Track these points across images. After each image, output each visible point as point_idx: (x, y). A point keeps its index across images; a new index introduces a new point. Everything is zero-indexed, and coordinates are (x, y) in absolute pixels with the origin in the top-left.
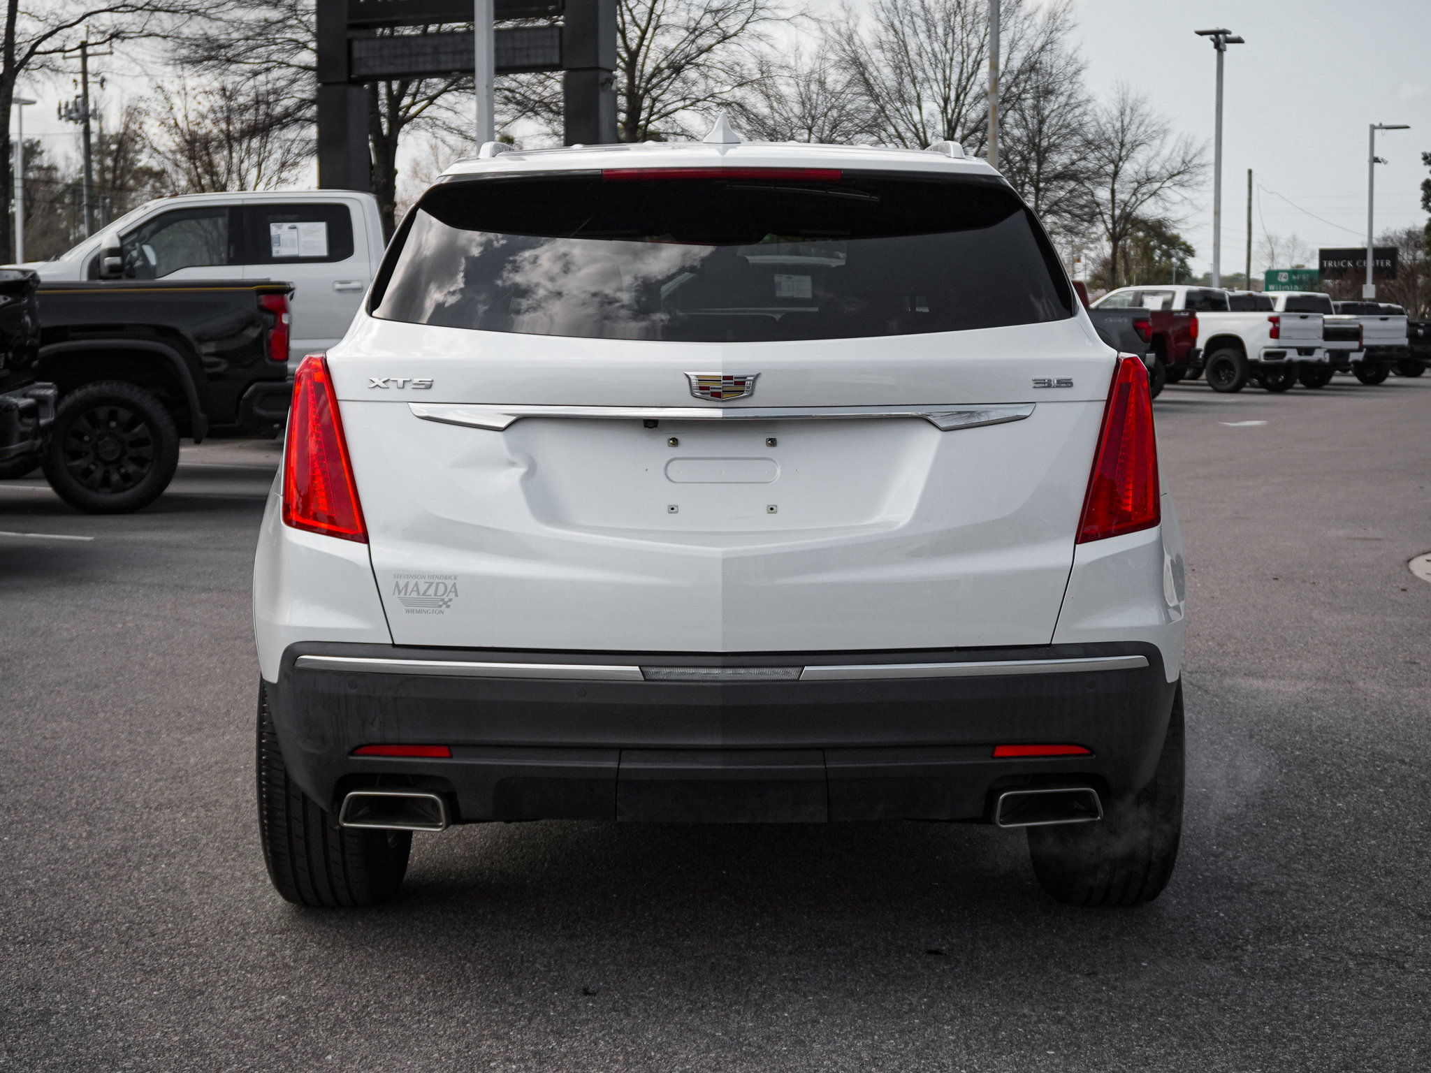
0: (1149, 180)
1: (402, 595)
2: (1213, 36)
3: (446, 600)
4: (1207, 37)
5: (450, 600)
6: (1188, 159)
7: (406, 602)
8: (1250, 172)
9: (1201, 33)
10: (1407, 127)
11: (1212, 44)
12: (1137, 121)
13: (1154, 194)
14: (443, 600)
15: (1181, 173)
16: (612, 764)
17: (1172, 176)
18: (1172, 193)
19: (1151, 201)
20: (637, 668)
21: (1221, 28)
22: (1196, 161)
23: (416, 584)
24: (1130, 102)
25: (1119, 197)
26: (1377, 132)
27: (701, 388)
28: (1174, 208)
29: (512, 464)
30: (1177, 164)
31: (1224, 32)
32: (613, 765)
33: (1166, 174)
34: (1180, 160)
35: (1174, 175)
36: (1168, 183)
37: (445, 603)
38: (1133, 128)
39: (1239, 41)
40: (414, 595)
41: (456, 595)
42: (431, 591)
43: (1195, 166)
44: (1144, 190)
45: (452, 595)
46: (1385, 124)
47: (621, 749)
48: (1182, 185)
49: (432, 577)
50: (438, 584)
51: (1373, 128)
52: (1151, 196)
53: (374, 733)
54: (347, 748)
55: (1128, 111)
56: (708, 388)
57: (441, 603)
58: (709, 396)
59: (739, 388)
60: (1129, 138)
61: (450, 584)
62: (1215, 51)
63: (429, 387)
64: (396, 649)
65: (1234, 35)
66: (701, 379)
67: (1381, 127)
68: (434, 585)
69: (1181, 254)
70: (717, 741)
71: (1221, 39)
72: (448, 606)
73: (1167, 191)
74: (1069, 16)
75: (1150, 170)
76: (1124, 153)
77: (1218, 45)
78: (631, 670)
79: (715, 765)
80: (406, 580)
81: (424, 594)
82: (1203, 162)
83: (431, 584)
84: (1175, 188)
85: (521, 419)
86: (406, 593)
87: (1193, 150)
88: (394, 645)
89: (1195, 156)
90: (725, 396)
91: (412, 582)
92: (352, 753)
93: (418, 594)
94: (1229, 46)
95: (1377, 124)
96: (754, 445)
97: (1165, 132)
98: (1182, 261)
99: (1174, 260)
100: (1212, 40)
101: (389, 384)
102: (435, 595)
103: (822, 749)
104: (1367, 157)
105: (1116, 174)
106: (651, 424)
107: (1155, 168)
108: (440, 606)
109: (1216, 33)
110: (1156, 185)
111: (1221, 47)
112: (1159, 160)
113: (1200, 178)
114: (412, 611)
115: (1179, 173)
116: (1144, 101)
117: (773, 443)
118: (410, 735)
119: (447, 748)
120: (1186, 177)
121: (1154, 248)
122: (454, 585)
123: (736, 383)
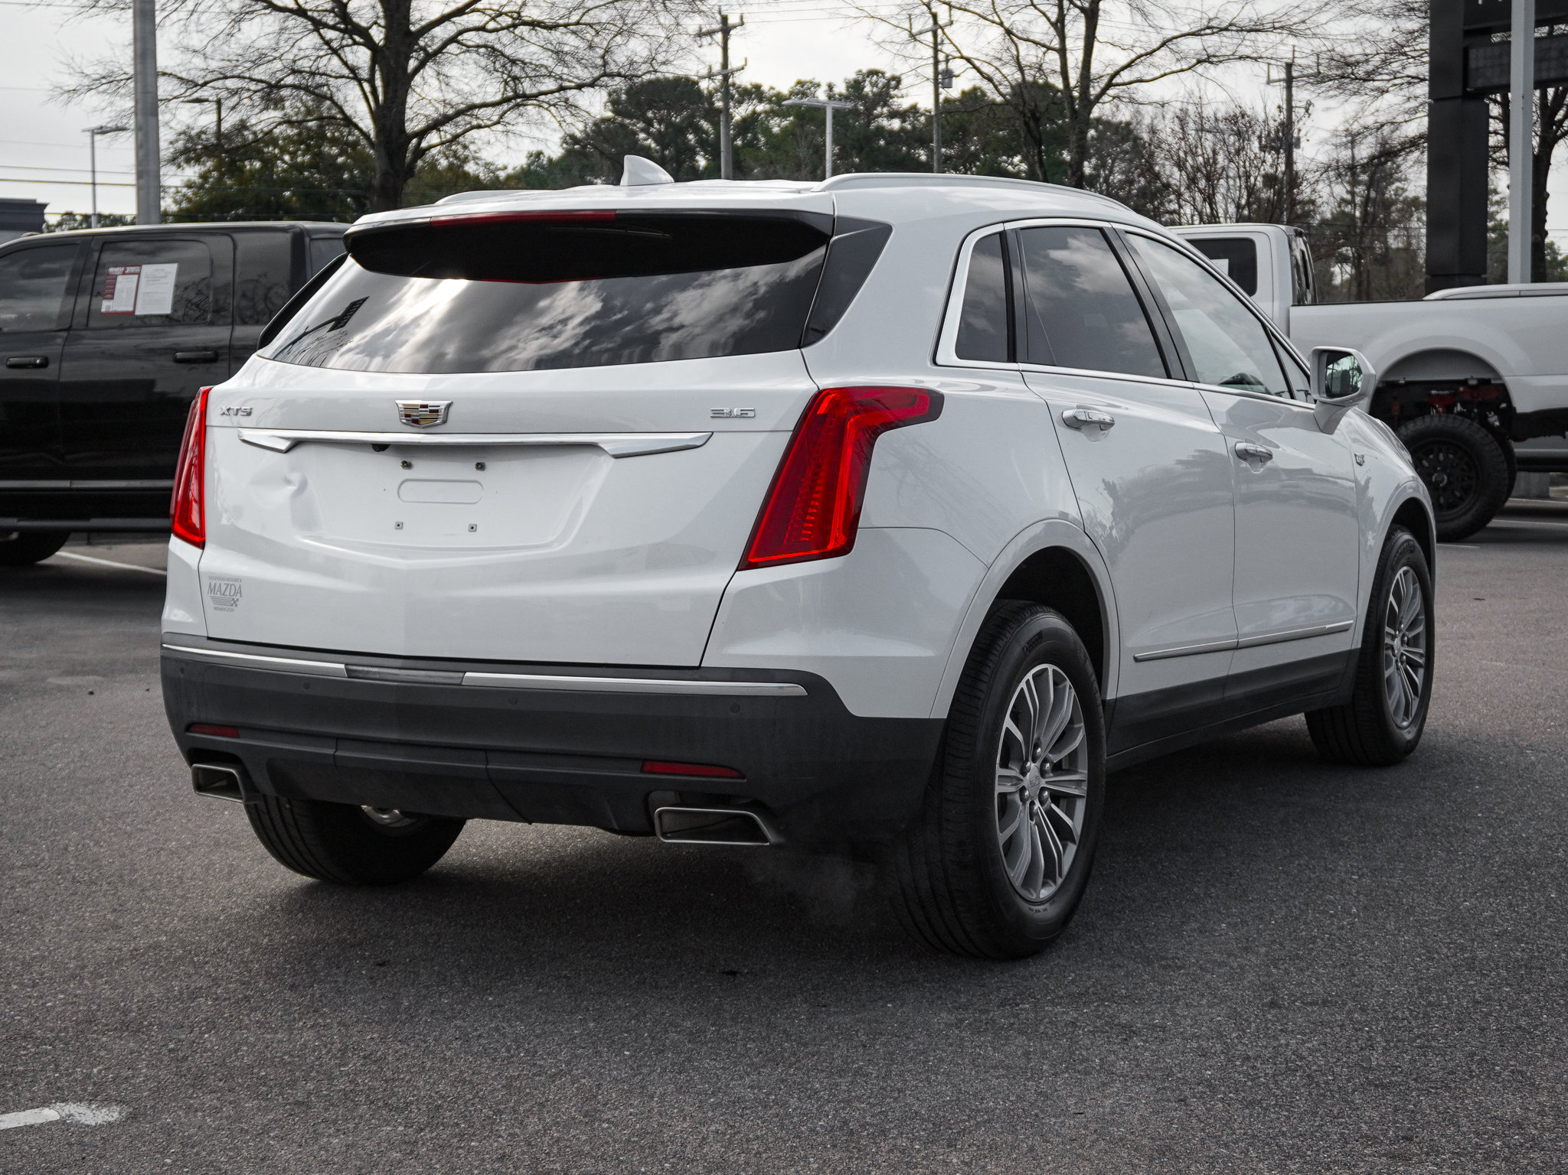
1: (212, 594)
3: (236, 599)
5: (239, 599)
7: (214, 599)
14: (234, 599)
20: (342, 666)
23: (222, 585)
27: (406, 415)
29: (289, 482)
32: (330, 751)
37: (235, 602)
40: (219, 594)
41: (242, 596)
42: (229, 591)
45: (240, 596)
47: (339, 738)
49: (229, 579)
50: (231, 585)
56: (411, 416)
57: (232, 602)
58: (412, 423)
59: (434, 415)
61: (237, 584)
63: (249, 414)
64: (210, 642)
66: (407, 407)
68: (229, 587)
70: (393, 736)
72: (237, 606)
79: (397, 758)
80: (216, 581)
81: (223, 594)
83: (228, 585)
85: (297, 444)
86: (215, 593)
90: (424, 423)
91: (219, 583)
93: (221, 594)
96: (464, 469)
101: (230, 412)
102: (230, 594)
103: (485, 750)
106: (380, 447)
108: (231, 605)
114: (221, 609)
117: (481, 467)
119: (232, 730)
122: (241, 587)
123: (431, 411)
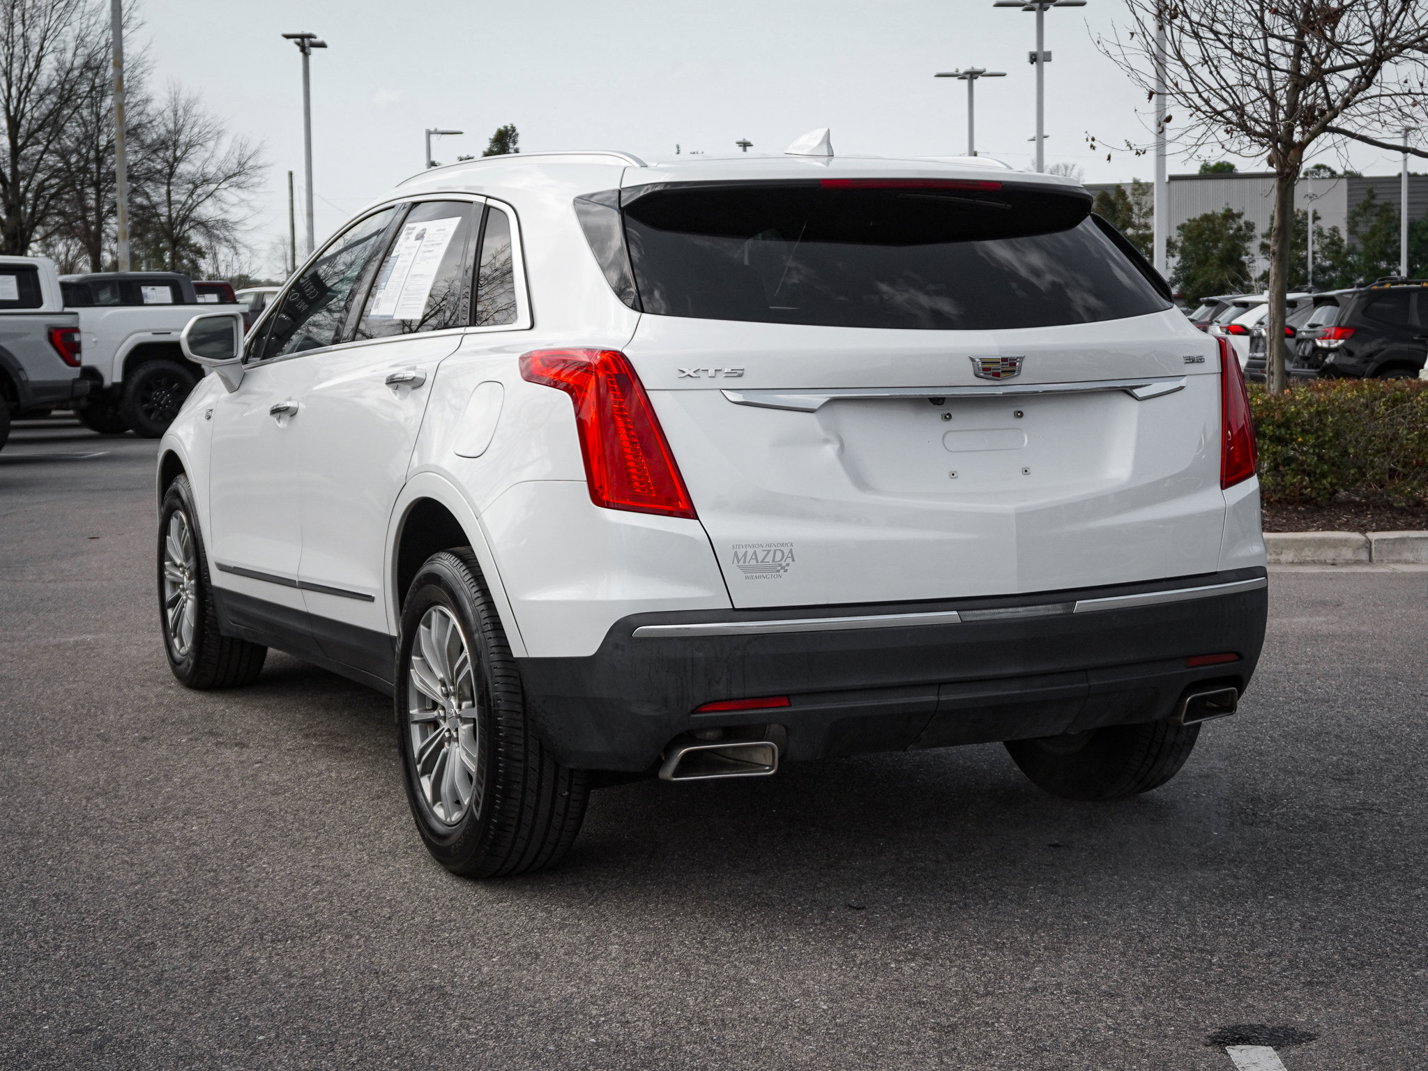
0: (206, 181)
1: (741, 563)
2: (298, 40)
3: (784, 564)
4: (292, 41)
5: (788, 565)
6: (243, 161)
7: (744, 569)
8: (291, 174)
9: (288, 37)
10: (461, 133)
11: (298, 48)
12: (191, 121)
13: (210, 195)
14: (780, 565)
15: (238, 174)
16: (933, 698)
17: (227, 178)
18: (230, 195)
19: (209, 202)
20: (955, 613)
21: (307, 32)
22: (251, 163)
23: (755, 553)
24: (182, 102)
25: (174, 197)
26: (433, 137)
27: (984, 369)
28: (233, 210)
29: (827, 441)
30: (233, 166)
31: (310, 36)
33: (221, 175)
34: (235, 161)
35: (230, 177)
36: (224, 185)
37: (783, 568)
38: (187, 128)
39: (322, 45)
40: (753, 562)
41: (793, 560)
42: (769, 559)
43: (251, 168)
44: (199, 191)
45: (789, 560)
46: (440, 129)
47: (940, 684)
48: (239, 186)
49: (769, 545)
50: (775, 551)
51: (429, 133)
52: (207, 197)
53: (721, 690)
54: (690, 707)
55: (180, 112)
56: (989, 369)
57: (779, 568)
58: (991, 376)
59: (1012, 368)
60: (183, 138)
61: (786, 550)
62: (301, 55)
63: (740, 376)
64: (737, 613)
65: (319, 40)
66: (983, 361)
67: (436, 132)
68: (772, 553)
69: (192, 256)
71: (306, 43)
72: (786, 571)
73: (225, 193)
74: (135, 14)
75: (206, 171)
76: (178, 153)
77: (304, 51)
78: (951, 616)
80: (744, 550)
81: (762, 561)
82: (260, 163)
83: (769, 551)
84: (232, 190)
85: (831, 402)
86: (744, 563)
87: (248, 153)
88: (734, 609)
89: (249, 158)
90: (1002, 375)
91: (750, 552)
92: (693, 712)
93: (757, 562)
94: (313, 50)
95: (432, 129)
96: (1003, 418)
97: (219, 134)
98: (193, 262)
99: (185, 261)
100: (298, 44)
101: (700, 373)
102: (773, 561)
103: (1086, 670)
104: (424, 161)
105: (171, 174)
107: (211, 170)
108: (778, 571)
109: (302, 37)
110: (213, 187)
111: (307, 51)
112: (214, 161)
113: (256, 180)
114: (752, 577)
115: (235, 175)
116: (196, 101)
117: (1019, 415)
118: (755, 689)
120: (242, 178)
121: (164, 250)
122: (791, 551)
123: (1010, 364)
